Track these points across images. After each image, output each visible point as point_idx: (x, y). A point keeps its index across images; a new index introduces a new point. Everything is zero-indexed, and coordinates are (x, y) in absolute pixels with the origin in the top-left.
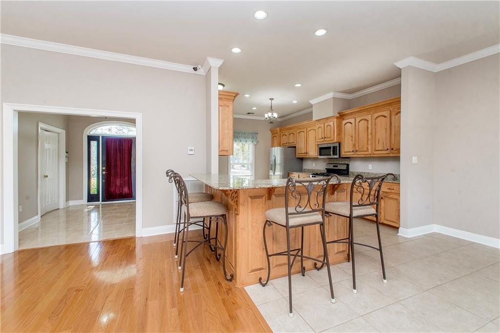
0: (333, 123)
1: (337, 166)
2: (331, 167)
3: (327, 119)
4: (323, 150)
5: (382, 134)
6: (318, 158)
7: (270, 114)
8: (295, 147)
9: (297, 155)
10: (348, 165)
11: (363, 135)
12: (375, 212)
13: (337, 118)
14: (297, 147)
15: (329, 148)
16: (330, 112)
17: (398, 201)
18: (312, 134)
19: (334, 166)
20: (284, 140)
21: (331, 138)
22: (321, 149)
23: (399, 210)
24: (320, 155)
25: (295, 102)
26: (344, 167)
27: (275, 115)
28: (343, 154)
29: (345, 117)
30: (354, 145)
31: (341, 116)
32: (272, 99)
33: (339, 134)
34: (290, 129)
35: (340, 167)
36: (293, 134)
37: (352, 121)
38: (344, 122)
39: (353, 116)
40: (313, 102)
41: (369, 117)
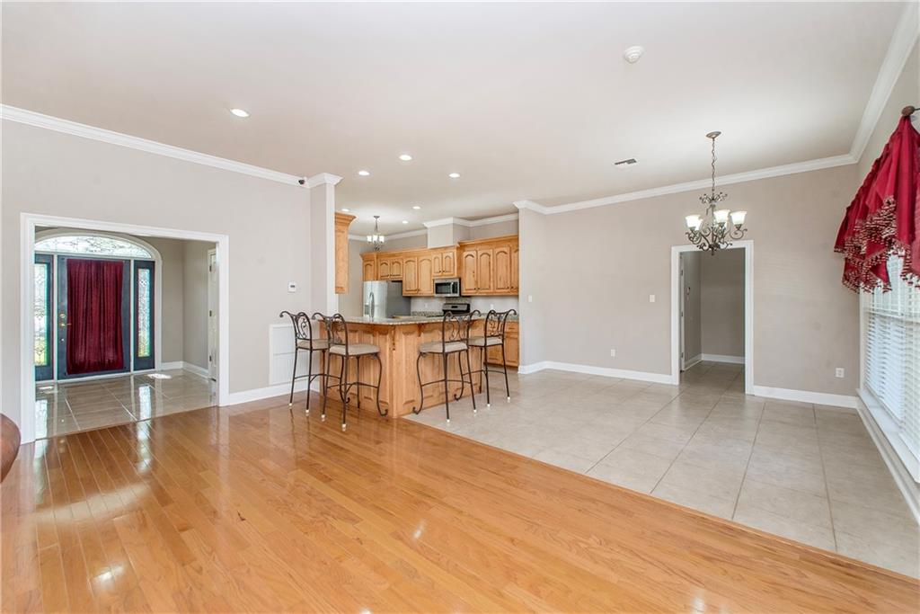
0: (453, 254)
1: (456, 307)
2: (449, 308)
3: (446, 248)
4: (439, 287)
5: (503, 272)
6: (433, 297)
7: (375, 238)
8: (401, 281)
9: (404, 292)
10: (469, 305)
11: (485, 271)
12: (501, 342)
13: (458, 248)
14: (404, 282)
15: (449, 284)
16: (450, 240)
17: (517, 339)
18: (425, 267)
19: (453, 307)
20: (384, 270)
21: (450, 272)
22: (437, 285)
23: (518, 349)
24: (437, 293)
25: (405, 222)
26: (465, 308)
27: (382, 239)
28: (464, 292)
29: (466, 249)
30: (477, 282)
31: (462, 247)
32: (377, 217)
33: (459, 268)
34: (394, 255)
35: (460, 308)
36: (398, 262)
37: (474, 253)
38: (465, 254)
39: (474, 248)
40: (427, 224)
41: (490, 252)
